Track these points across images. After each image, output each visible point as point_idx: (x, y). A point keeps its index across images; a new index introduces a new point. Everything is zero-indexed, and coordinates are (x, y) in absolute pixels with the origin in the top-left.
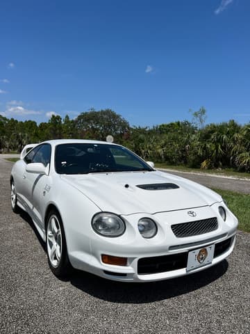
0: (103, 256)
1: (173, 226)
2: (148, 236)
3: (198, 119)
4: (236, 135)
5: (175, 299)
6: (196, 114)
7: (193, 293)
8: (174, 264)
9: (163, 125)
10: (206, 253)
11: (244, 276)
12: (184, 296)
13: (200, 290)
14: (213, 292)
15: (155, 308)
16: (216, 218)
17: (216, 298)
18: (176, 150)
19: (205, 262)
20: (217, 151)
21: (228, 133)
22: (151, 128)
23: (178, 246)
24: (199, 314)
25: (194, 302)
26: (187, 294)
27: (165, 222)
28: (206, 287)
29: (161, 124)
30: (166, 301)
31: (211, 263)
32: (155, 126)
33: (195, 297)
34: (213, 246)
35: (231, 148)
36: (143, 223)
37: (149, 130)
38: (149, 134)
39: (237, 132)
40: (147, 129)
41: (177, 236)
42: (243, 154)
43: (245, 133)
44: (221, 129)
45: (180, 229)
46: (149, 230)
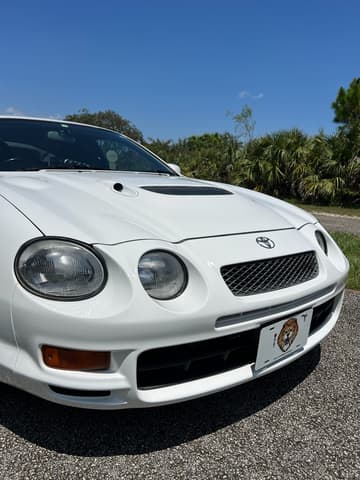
0: (46, 349)
1: (225, 270)
2: (165, 295)
3: (243, 125)
4: (300, 150)
5: (225, 432)
6: (238, 119)
7: (263, 412)
8: (226, 357)
9: (194, 138)
10: (296, 328)
11: (355, 366)
12: (245, 424)
13: (277, 405)
14: (303, 407)
15: (182, 463)
16: (313, 253)
17: (314, 423)
18: (213, 173)
19: (293, 347)
20: (274, 173)
21: (288, 148)
22: (176, 142)
23: (237, 315)
24: (285, 470)
25: (268, 436)
26: (252, 417)
27: (208, 260)
28: (288, 398)
29: (191, 136)
30: (206, 438)
31: (302, 349)
32: (183, 139)
33: (269, 422)
34: (310, 313)
35: (293, 169)
36: (152, 264)
37: (173, 146)
38: (173, 150)
39: (302, 145)
40: (170, 144)
41: (234, 292)
42: (311, 178)
43: (313, 146)
44: (279, 141)
45: (240, 277)
46: (167, 281)
